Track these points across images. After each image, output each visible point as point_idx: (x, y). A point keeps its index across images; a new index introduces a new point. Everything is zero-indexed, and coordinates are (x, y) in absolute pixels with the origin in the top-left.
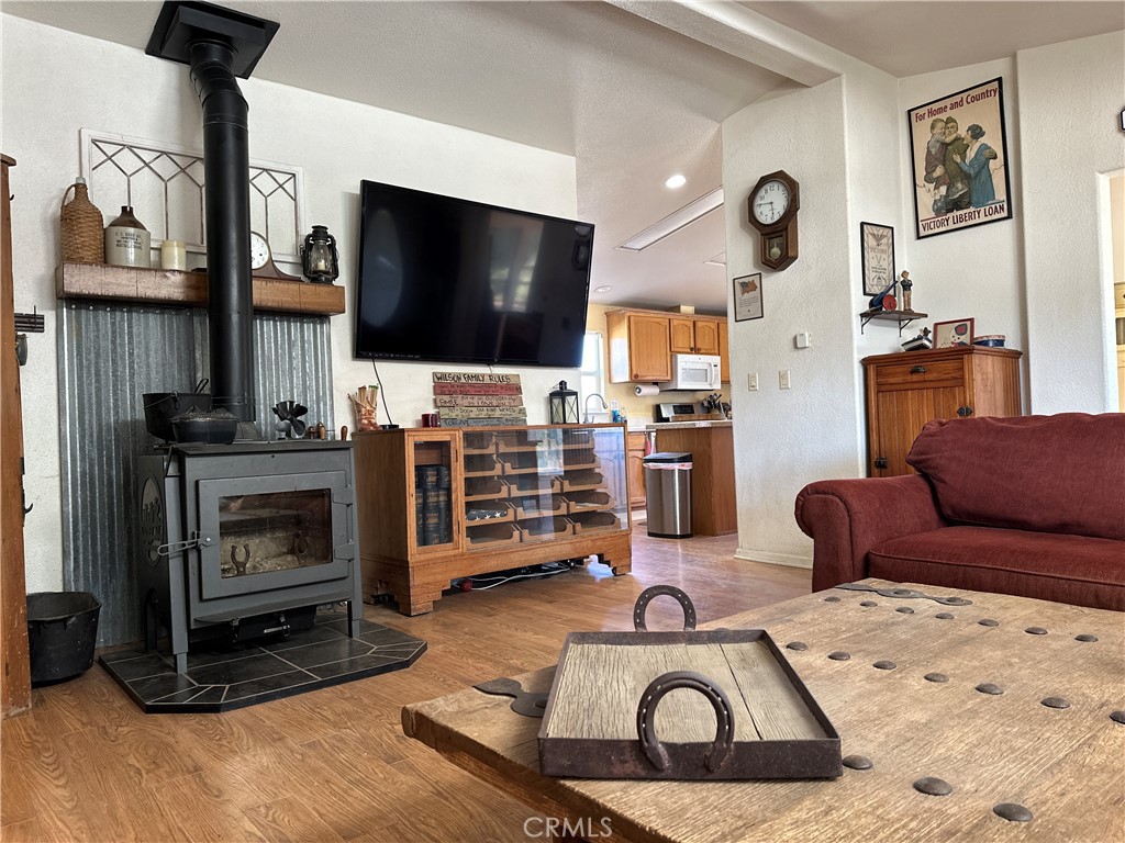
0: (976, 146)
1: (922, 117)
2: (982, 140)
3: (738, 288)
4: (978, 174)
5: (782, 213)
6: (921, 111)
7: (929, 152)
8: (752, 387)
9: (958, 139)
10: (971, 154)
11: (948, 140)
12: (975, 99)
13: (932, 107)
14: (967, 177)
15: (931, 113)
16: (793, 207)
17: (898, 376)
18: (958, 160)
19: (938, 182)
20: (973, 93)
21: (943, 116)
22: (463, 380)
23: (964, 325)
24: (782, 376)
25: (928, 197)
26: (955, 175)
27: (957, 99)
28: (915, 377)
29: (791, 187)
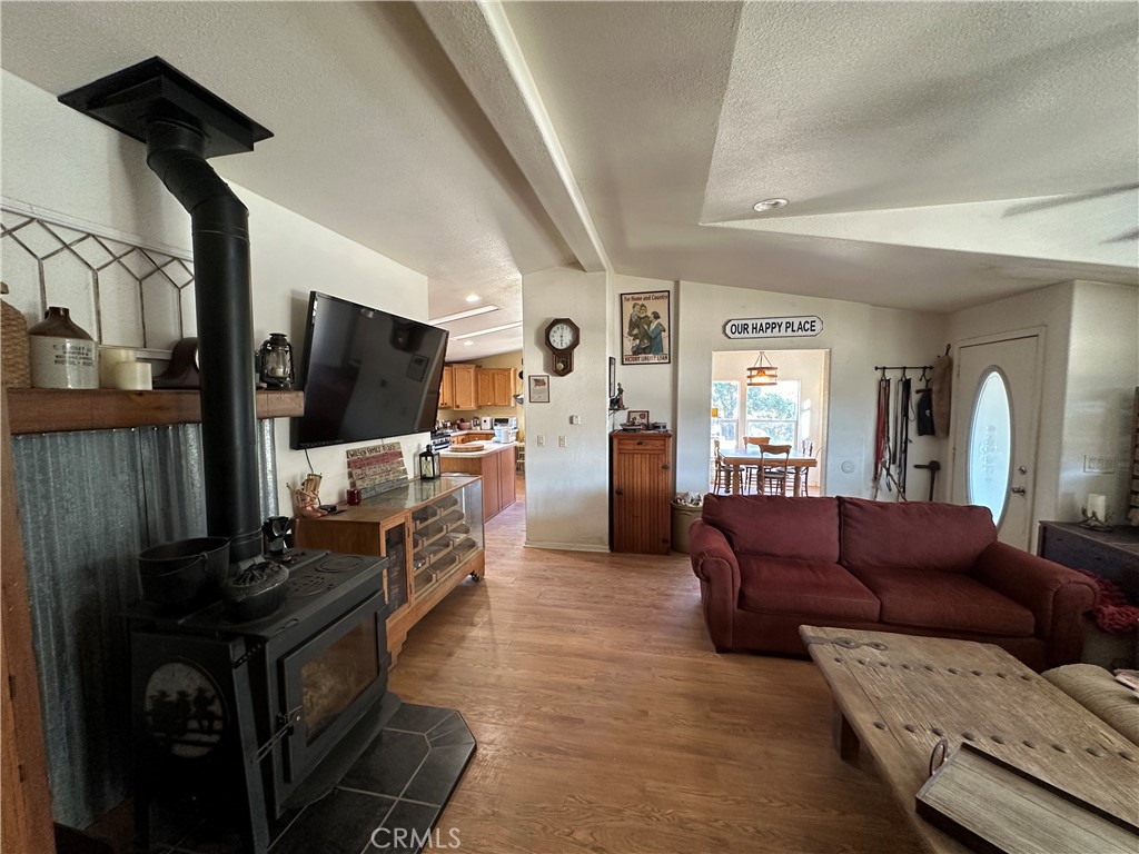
0: (656, 323)
1: (628, 300)
2: (659, 321)
3: (533, 383)
4: (656, 337)
5: (569, 343)
6: (628, 296)
7: (631, 320)
8: (539, 444)
9: (646, 317)
10: (653, 326)
11: (642, 316)
12: (656, 298)
13: (635, 296)
14: (650, 338)
15: (633, 299)
16: (575, 343)
17: (630, 446)
18: (646, 327)
19: (636, 337)
20: (656, 295)
21: (640, 303)
22: (368, 455)
23: (644, 414)
24: (561, 440)
25: (629, 344)
26: (645, 335)
27: (648, 295)
28: (640, 447)
29: (576, 330)
